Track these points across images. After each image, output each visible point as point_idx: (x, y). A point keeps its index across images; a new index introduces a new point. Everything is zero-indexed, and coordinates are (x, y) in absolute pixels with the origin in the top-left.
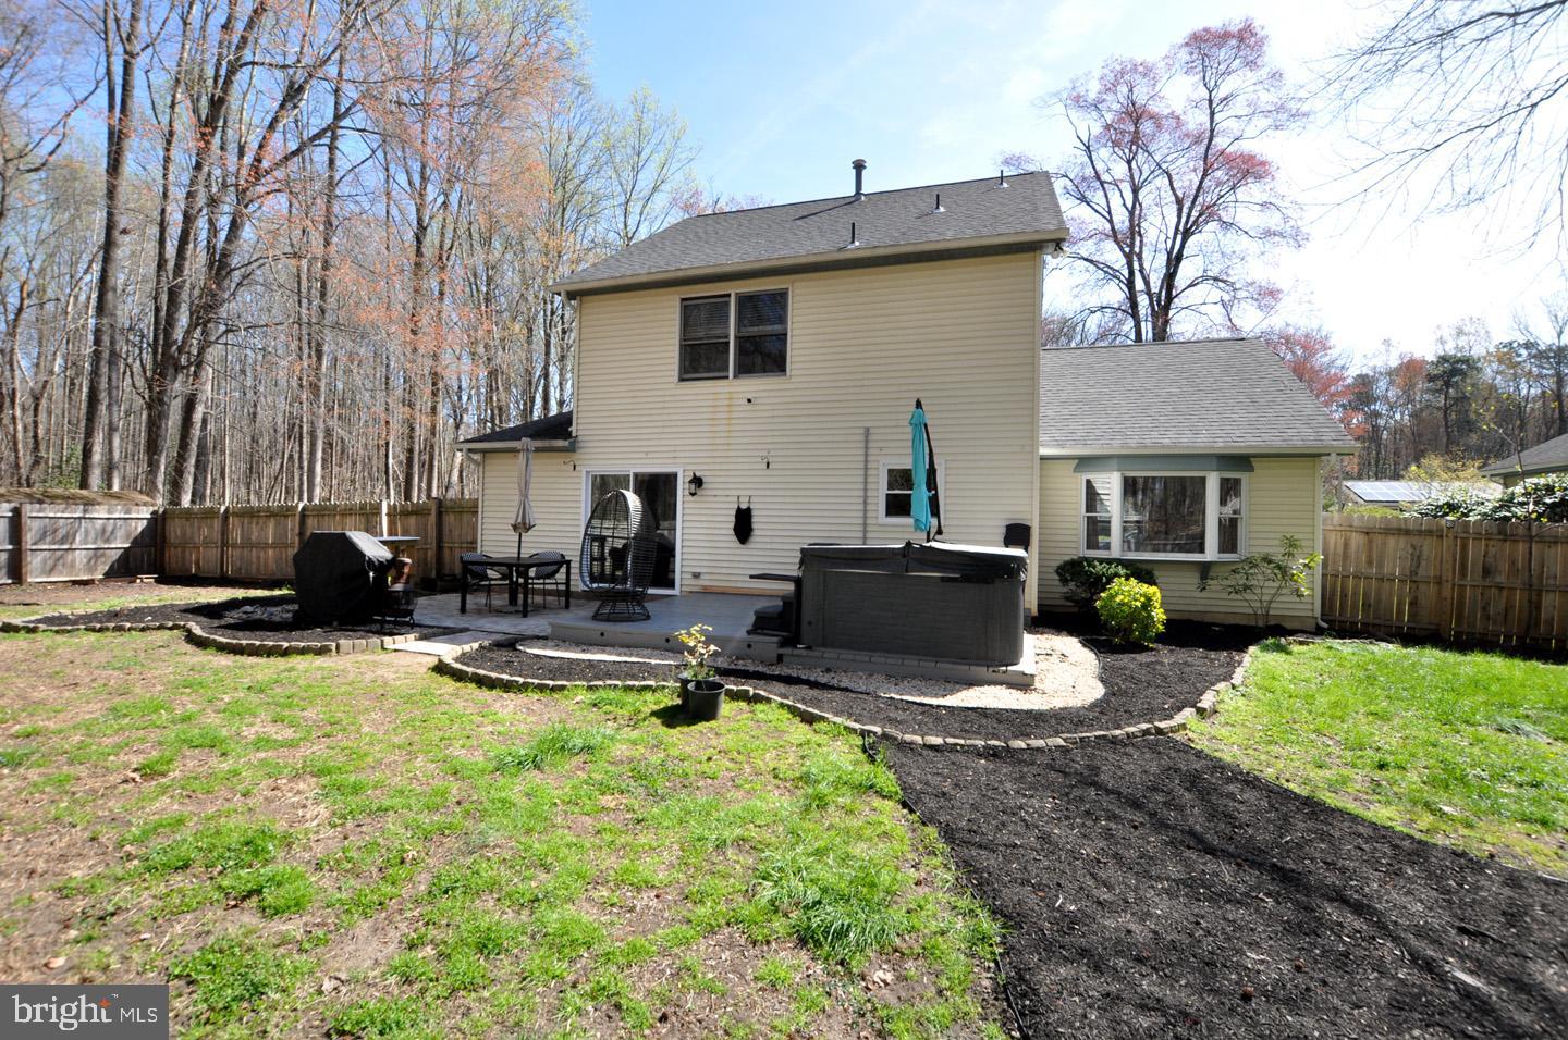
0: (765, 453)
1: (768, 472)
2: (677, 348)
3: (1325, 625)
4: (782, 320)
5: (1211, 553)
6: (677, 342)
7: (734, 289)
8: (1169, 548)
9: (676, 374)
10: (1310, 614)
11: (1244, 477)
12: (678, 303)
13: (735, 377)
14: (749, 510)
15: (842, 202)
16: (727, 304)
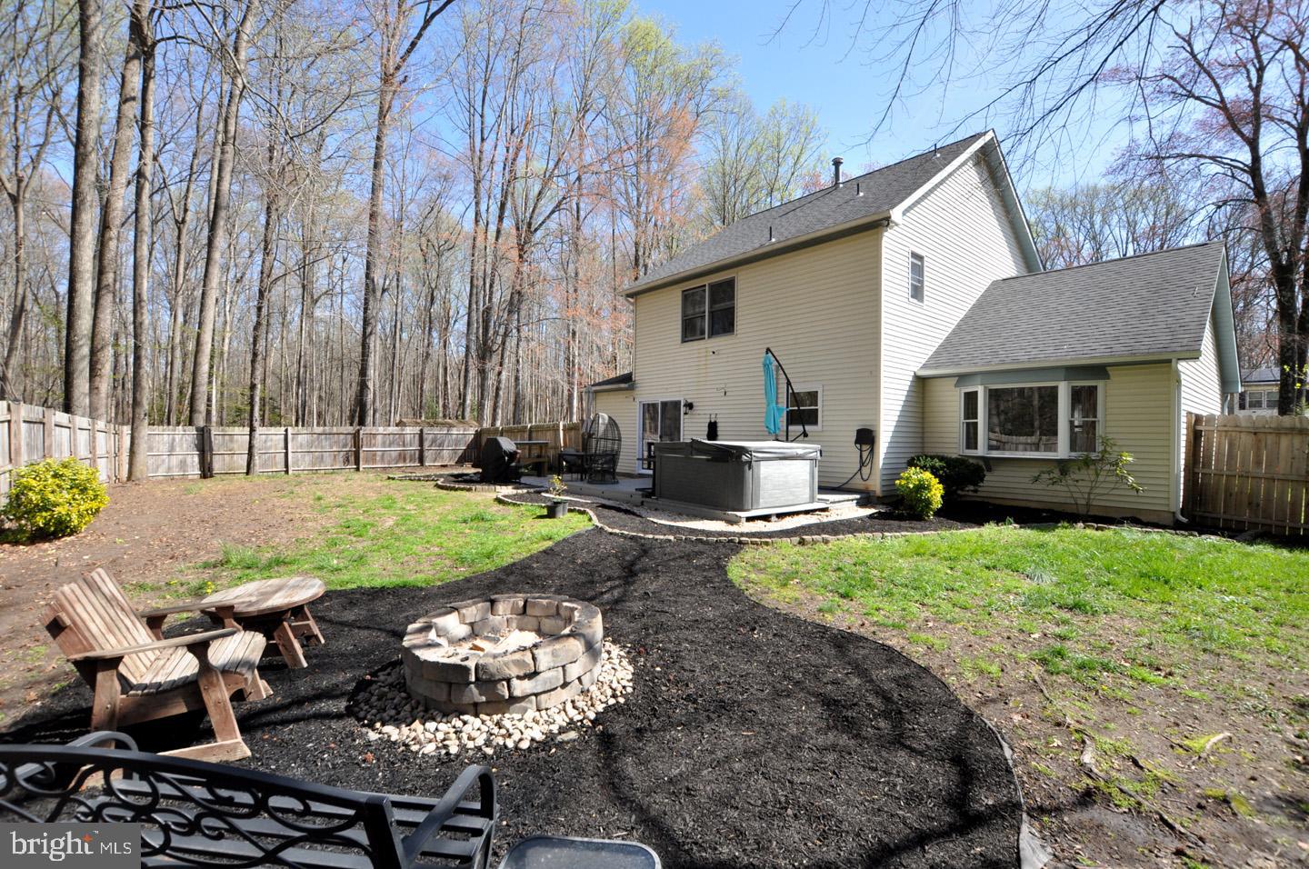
0: (723, 386)
1: (726, 398)
2: (680, 322)
3: (1184, 520)
4: (732, 298)
5: (1062, 450)
6: (680, 318)
7: (707, 281)
8: (1021, 447)
9: (680, 338)
10: (1166, 509)
11: (1100, 384)
12: (680, 294)
13: (709, 337)
14: (715, 423)
15: (823, 193)
16: (704, 291)
